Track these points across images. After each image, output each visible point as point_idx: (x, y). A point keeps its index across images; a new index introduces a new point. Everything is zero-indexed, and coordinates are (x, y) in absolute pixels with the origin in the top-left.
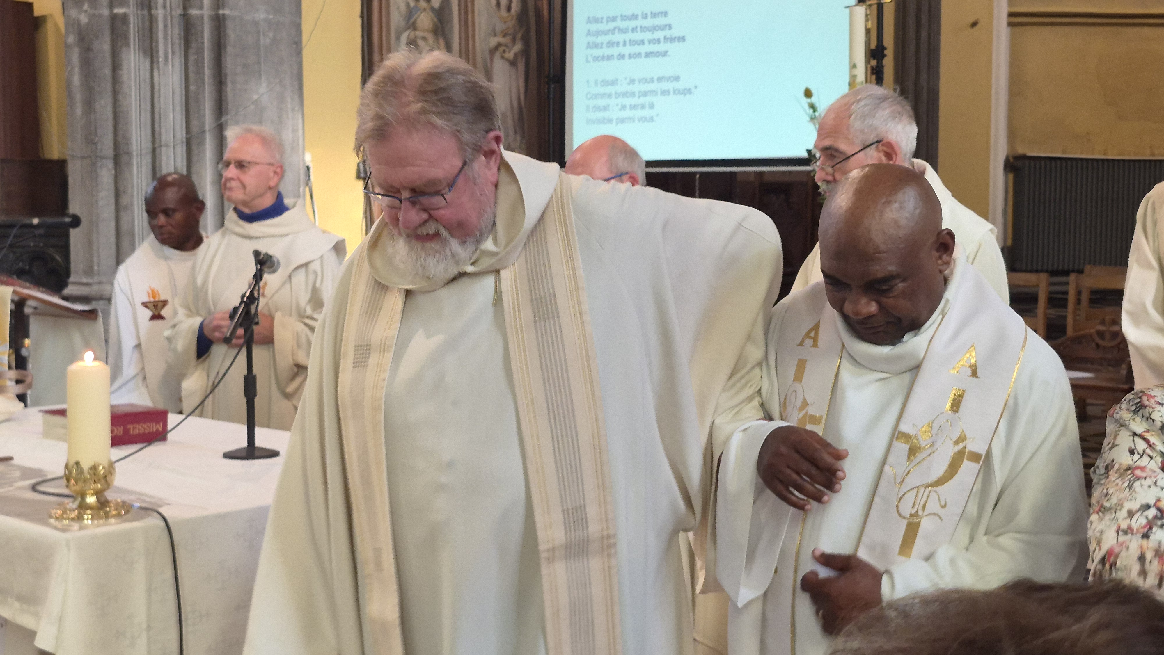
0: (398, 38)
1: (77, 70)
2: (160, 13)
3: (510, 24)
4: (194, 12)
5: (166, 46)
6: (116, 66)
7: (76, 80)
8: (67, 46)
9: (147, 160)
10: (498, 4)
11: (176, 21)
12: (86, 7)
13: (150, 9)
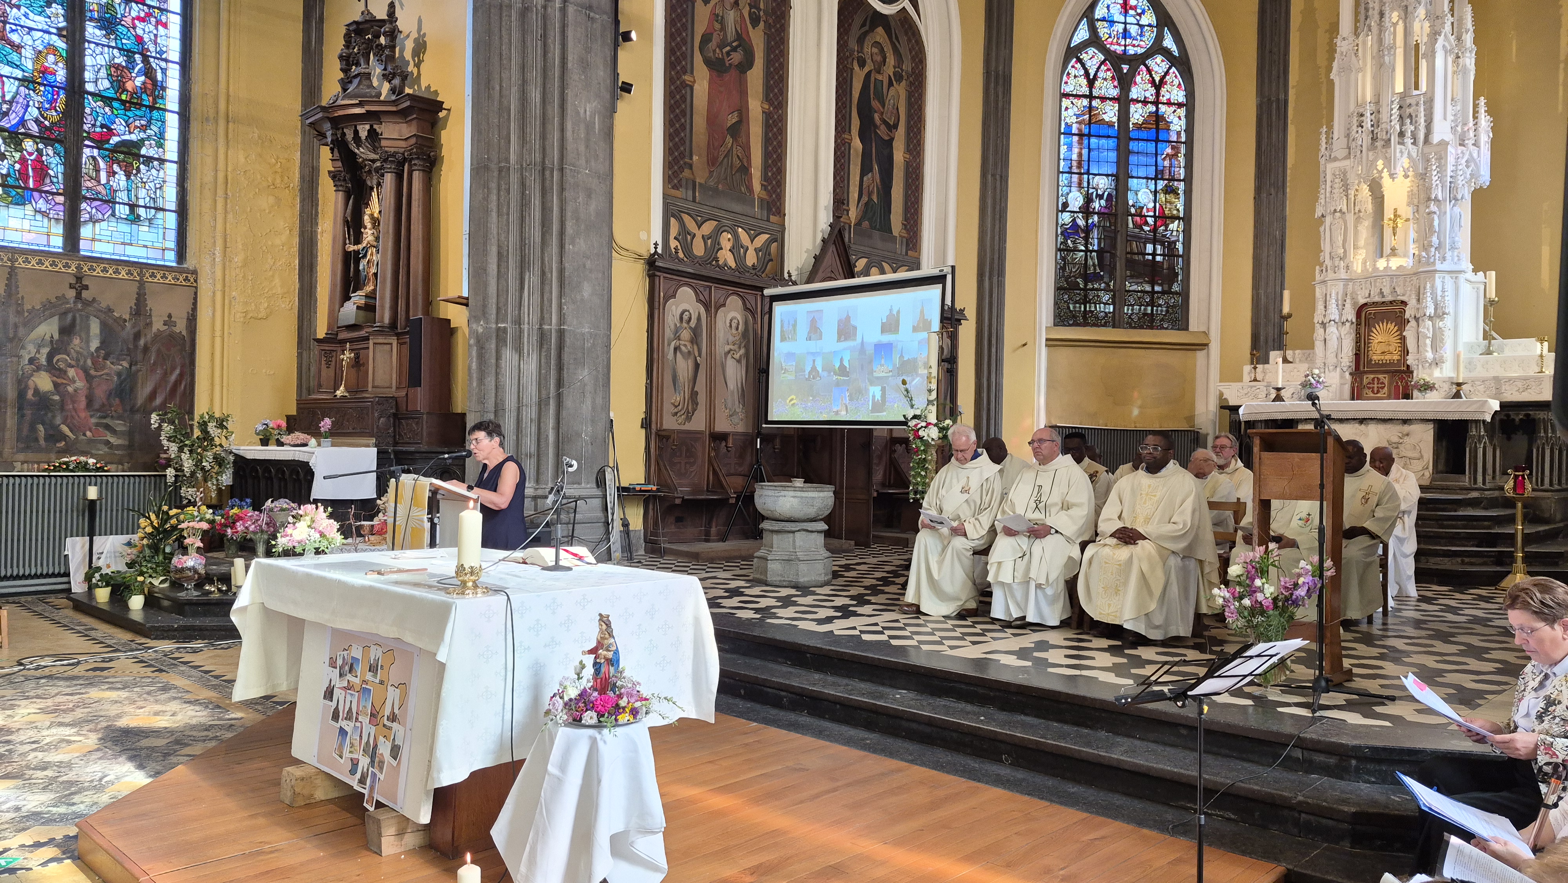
0: (669, 345)
1: (475, 360)
2: (525, 327)
3: (737, 338)
4: (546, 327)
5: (529, 347)
6: (498, 358)
7: (474, 366)
8: (470, 346)
9: (514, 414)
10: (731, 326)
11: (535, 332)
12: (482, 323)
13: (520, 324)
